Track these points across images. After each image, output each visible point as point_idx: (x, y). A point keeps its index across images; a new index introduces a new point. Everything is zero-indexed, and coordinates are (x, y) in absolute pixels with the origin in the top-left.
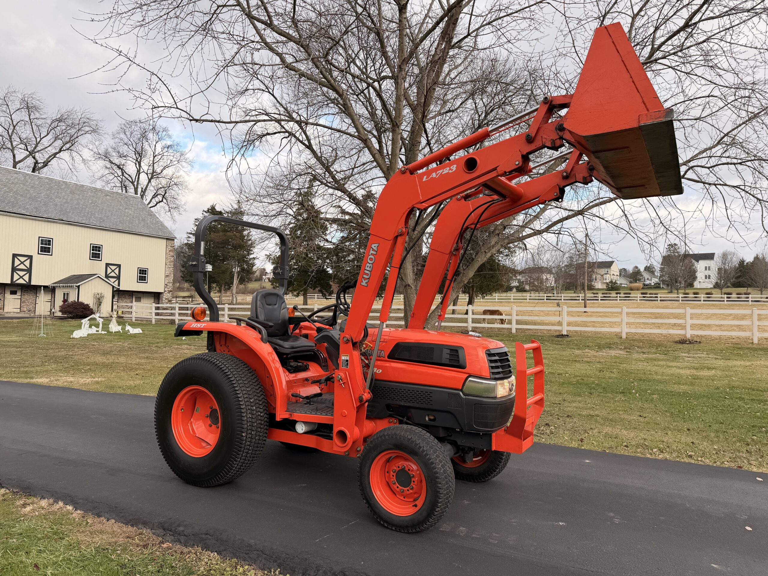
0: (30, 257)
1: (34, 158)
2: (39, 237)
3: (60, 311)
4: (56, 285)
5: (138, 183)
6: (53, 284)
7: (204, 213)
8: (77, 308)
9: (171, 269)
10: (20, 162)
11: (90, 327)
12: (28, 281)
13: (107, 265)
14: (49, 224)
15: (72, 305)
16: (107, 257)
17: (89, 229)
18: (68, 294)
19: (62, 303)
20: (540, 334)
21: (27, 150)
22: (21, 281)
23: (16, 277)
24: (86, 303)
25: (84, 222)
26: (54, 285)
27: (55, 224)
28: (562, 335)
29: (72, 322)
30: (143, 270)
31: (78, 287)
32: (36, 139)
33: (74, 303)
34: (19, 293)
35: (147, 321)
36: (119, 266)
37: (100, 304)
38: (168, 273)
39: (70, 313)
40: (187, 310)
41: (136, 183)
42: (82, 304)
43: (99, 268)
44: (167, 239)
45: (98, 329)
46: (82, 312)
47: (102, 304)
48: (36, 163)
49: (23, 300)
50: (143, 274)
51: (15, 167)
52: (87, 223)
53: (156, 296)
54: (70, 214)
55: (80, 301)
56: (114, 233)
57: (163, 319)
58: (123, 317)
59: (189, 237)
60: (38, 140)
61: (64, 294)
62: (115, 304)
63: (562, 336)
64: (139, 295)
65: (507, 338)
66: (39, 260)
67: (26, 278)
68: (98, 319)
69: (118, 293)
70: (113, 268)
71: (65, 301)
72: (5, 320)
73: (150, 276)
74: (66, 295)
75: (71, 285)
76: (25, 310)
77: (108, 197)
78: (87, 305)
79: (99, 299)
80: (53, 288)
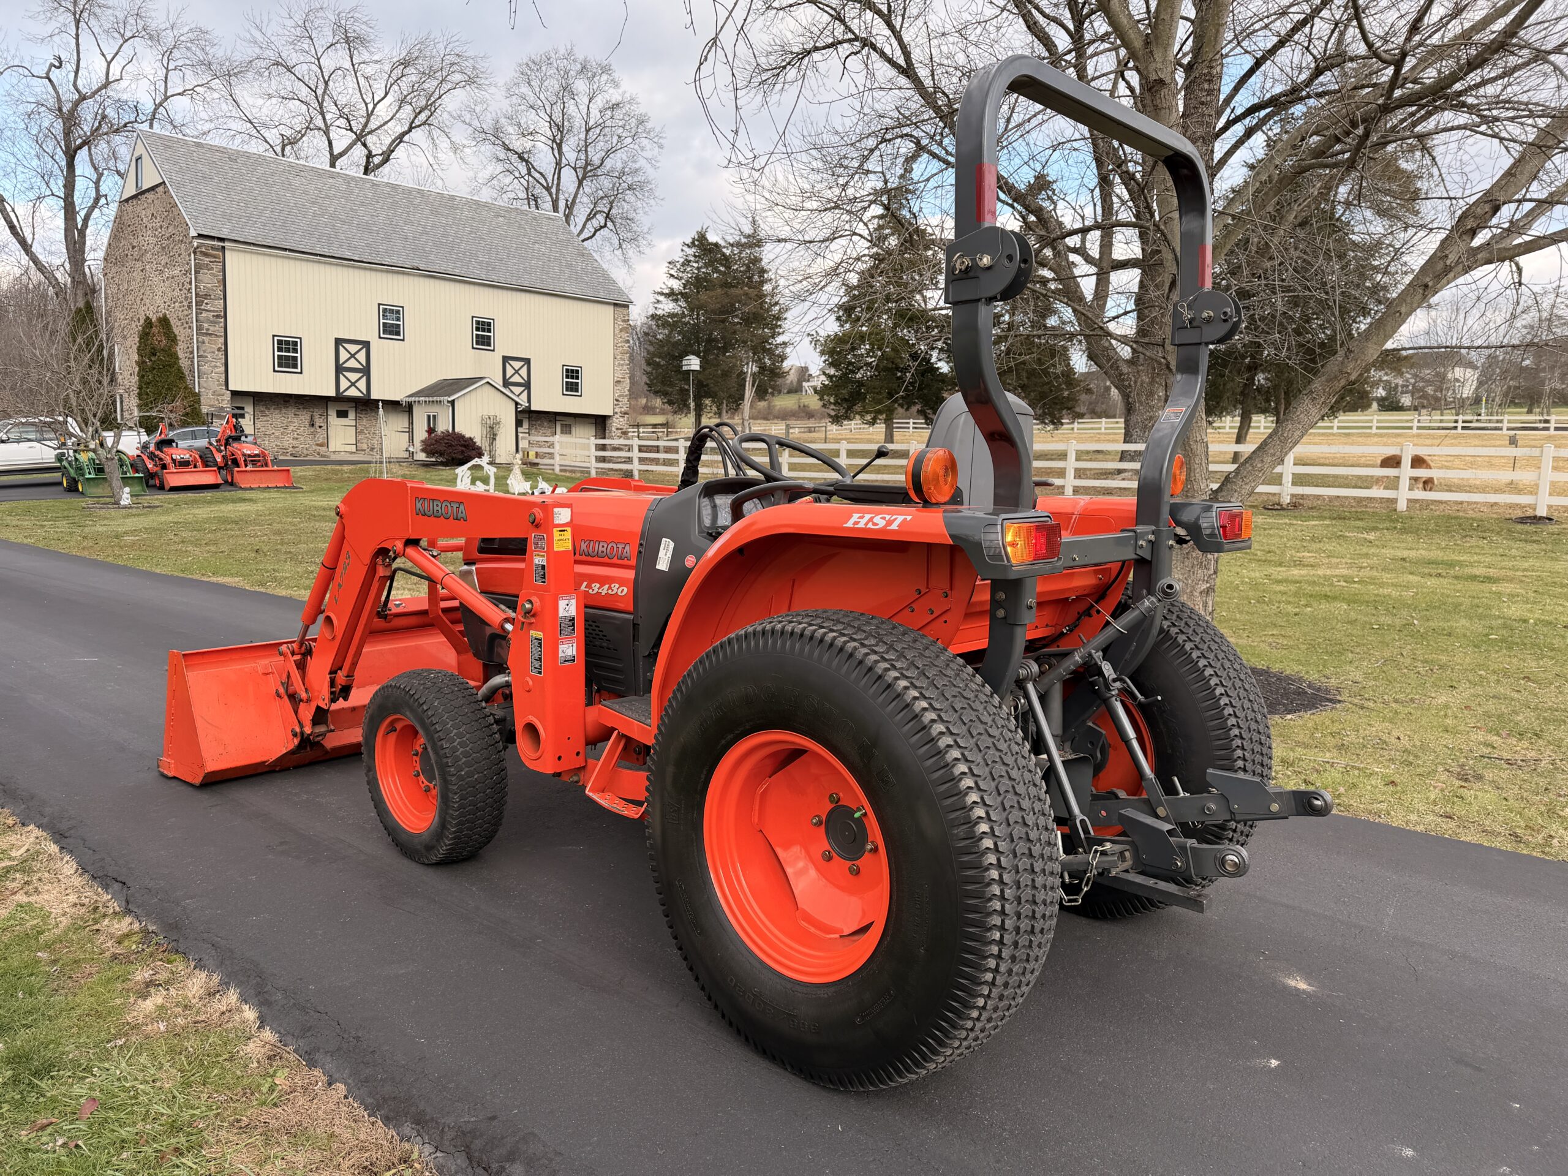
0: (366, 345)
1: (365, 145)
2: (379, 305)
3: (423, 450)
4: (413, 399)
5: (558, 190)
6: (409, 396)
7: (686, 248)
8: (451, 446)
9: (625, 367)
10: (341, 155)
11: (473, 480)
12: (365, 392)
13: (506, 359)
14: (395, 276)
15: (443, 438)
16: (504, 342)
17: (467, 287)
18: (434, 416)
19: (426, 435)
20: (1471, 514)
21: (351, 130)
22: (353, 392)
23: (344, 383)
24: (467, 436)
25: (457, 272)
26: (410, 399)
27: (406, 278)
28: (1535, 517)
29: (443, 473)
30: (572, 371)
31: (453, 403)
32: (366, 105)
33: (446, 435)
34: (352, 415)
35: (582, 472)
36: (527, 362)
37: (493, 437)
38: (619, 375)
39: (441, 454)
40: (658, 452)
41: (554, 190)
42: (461, 437)
43: (489, 365)
44: (615, 305)
45: (487, 487)
46: (463, 452)
47: (498, 438)
48: (370, 156)
49: (360, 428)
50: (572, 378)
51: (333, 165)
52: (463, 273)
53: (600, 423)
54: (432, 257)
55: (456, 430)
56: (514, 293)
57: (612, 469)
58: (537, 464)
59: (658, 301)
60: (370, 107)
61: (429, 417)
62: (523, 438)
63: (1536, 519)
64: (568, 421)
65: (1387, 525)
66: (382, 351)
67: (362, 384)
68: (487, 467)
69: (528, 417)
70: (516, 365)
71: (431, 431)
72: (329, 467)
73: (586, 381)
74: (432, 420)
75: (438, 399)
76: (365, 447)
77: (501, 219)
78: (471, 439)
79: (492, 428)
80: (409, 405)
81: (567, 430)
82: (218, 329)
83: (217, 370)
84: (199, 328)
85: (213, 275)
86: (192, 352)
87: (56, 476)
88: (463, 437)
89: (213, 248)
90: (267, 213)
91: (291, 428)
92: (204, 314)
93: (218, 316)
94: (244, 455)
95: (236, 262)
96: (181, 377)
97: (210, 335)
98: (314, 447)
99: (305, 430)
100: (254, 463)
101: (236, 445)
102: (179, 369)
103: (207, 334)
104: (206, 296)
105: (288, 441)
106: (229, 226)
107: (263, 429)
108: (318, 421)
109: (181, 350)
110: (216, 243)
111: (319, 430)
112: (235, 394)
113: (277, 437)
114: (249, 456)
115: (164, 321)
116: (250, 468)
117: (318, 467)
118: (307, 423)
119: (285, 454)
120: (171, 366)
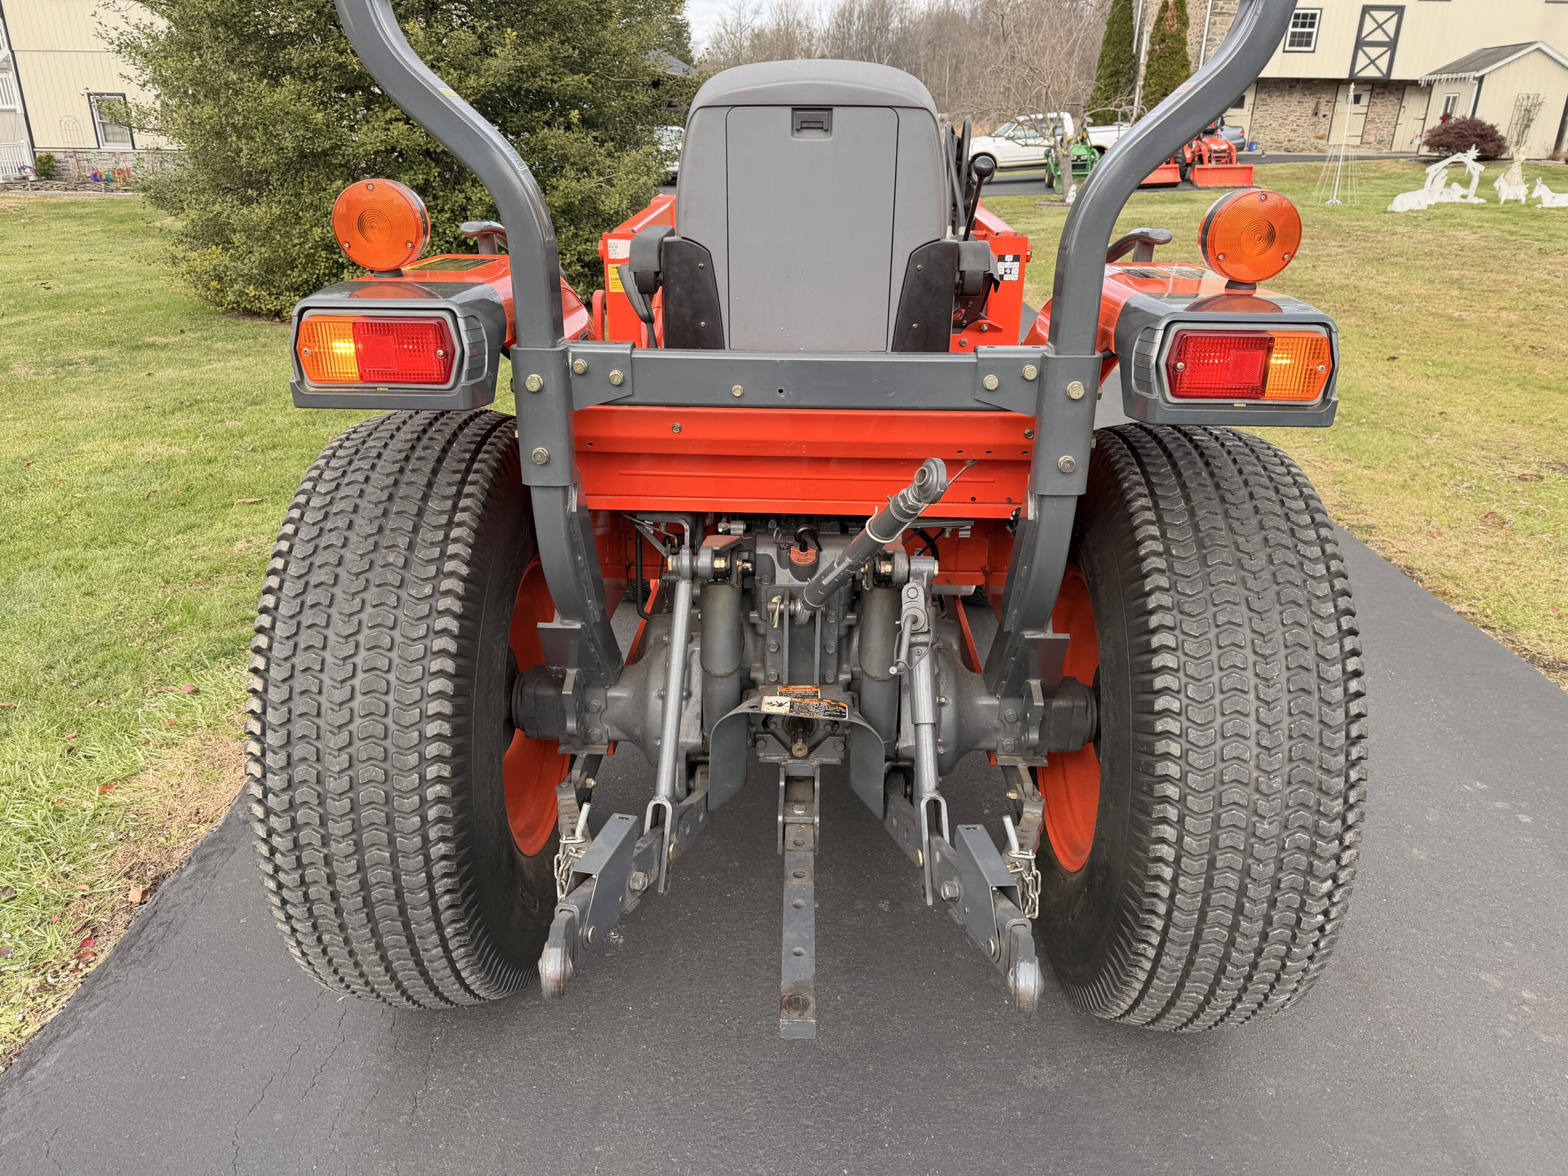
0: (1400, 10)
3: (1427, 142)
4: (1438, 77)
6: (1431, 74)
11: (1448, 184)
12: (1385, 71)
15: (1455, 127)
18: (1455, 99)
19: (1438, 123)
22: (1371, 73)
23: (1362, 61)
24: (1488, 123)
26: (1433, 77)
31: (1481, 79)
33: (1463, 122)
34: (1365, 101)
37: (1527, 122)
42: (1481, 124)
45: (1465, 192)
47: (1533, 125)
49: (1371, 115)
55: (1478, 116)
61: (1448, 99)
66: (1421, 16)
67: (1383, 63)
68: (1471, 165)
71: (1446, 117)
72: (1314, 164)
74: (1451, 102)
75: (1463, 75)
76: (1372, 139)
78: (1492, 127)
79: (1528, 111)
80: (1430, 85)
84: (1214, 6)
86: (1202, 36)
87: (1041, 173)
88: (1484, 124)
91: (1291, 118)
94: (1210, 151)
97: (1223, 14)
98: (1312, 140)
99: (1306, 120)
100: (1218, 160)
101: (1205, 139)
102: (1185, 57)
103: (1220, 13)
105: (1284, 135)
107: (1260, 120)
108: (1324, 109)
109: (1191, 36)
111: (1323, 120)
113: (1274, 129)
114: (1216, 152)
116: (1213, 164)
117: (1300, 164)
118: (1310, 112)
119: (1278, 148)
120: (1177, 53)
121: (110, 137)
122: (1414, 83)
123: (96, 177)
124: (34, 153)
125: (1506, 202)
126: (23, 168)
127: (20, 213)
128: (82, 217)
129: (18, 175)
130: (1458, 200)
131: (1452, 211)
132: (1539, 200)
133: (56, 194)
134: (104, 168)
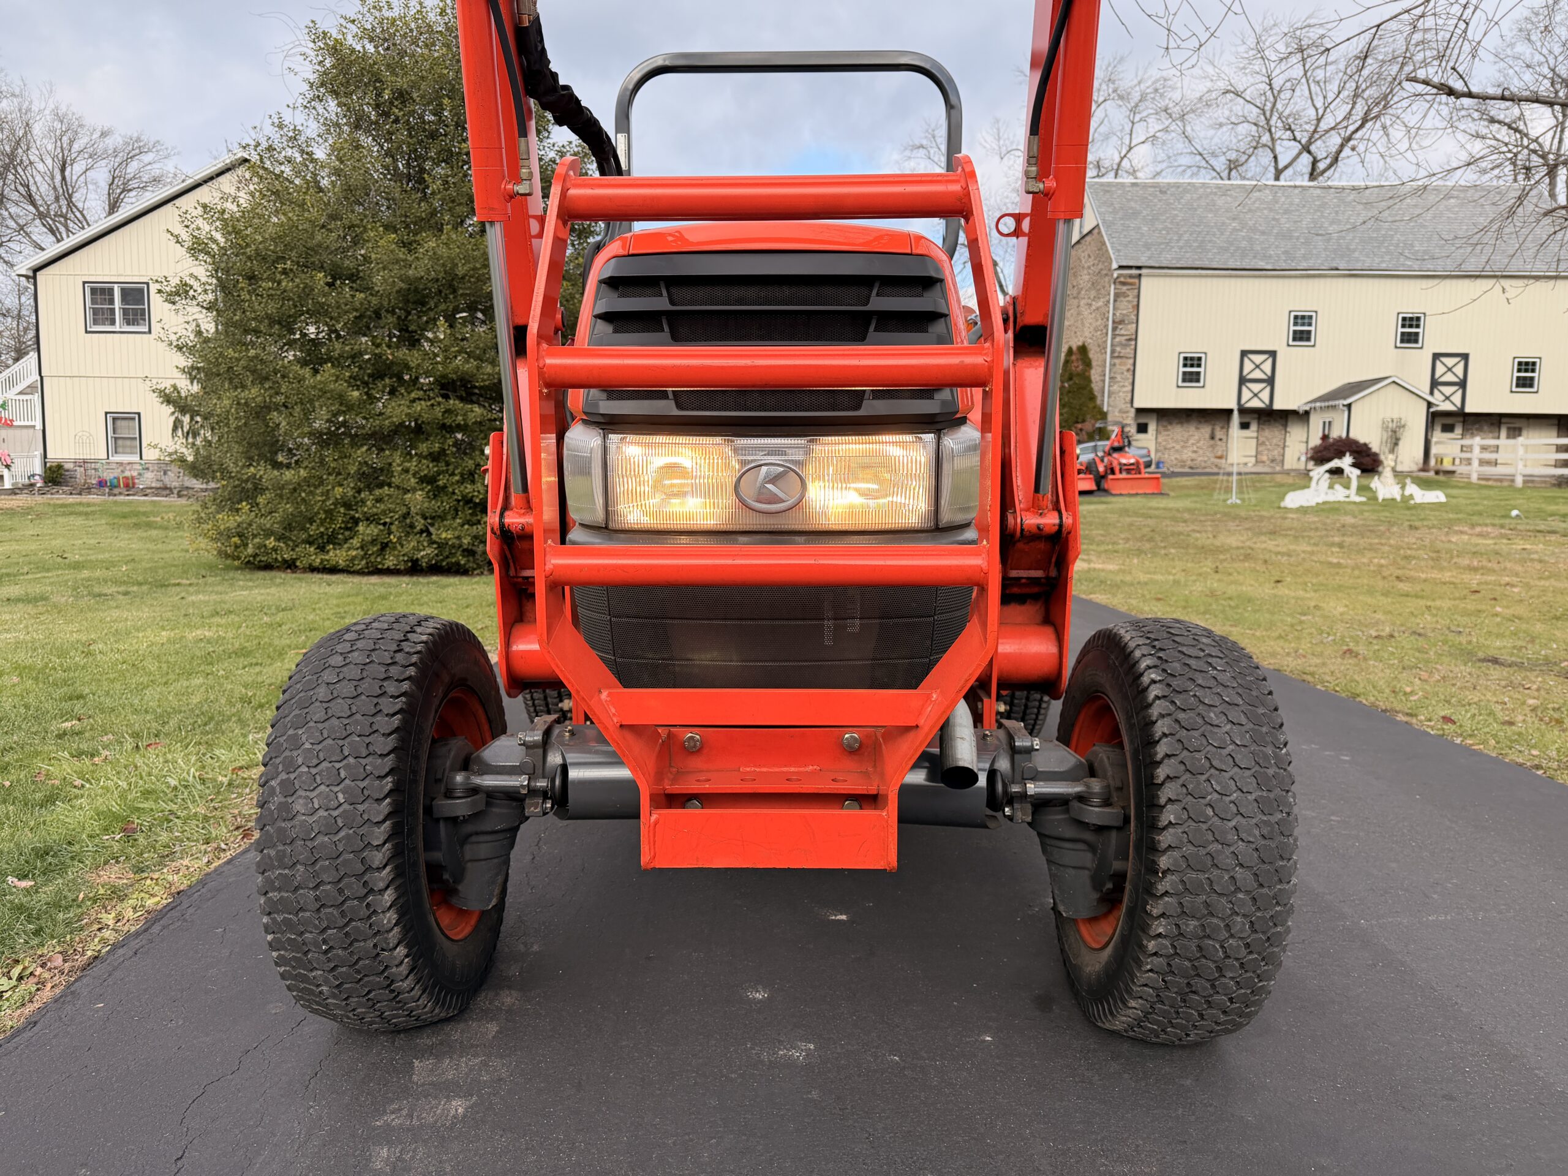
0: (1273, 354)
1: (1309, 152)
2: (1290, 312)
4: (1313, 405)
6: (1307, 404)
10: (1286, 167)
11: (1331, 487)
12: (1267, 403)
13: (1436, 356)
15: (1333, 444)
16: (1433, 338)
17: (1392, 281)
18: (1329, 423)
19: (1319, 442)
21: (1295, 139)
22: (1255, 404)
23: (1246, 395)
24: (1362, 440)
25: (1384, 266)
26: (1309, 407)
27: (1321, 281)
30: (1527, 363)
31: (1349, 406)
32: (1317, 110)
33: (1339, 440)
34: (1254, 427)
36: (1469, 357)
37: (1395, 441)
42: (1355, 441)
43: (1414, 364)
45: (1347, 492)
47: (1401, 443)
48: (1315, 162)
49: (1261, 439)
50: (1526, 371)
51: (1277, 178)
52: (1388, 267)
53: (1564, 423)
54: (1356, 254)
55: (1351, 436)
58: (1453, 472)
60: (1321, 112)
61: (1324, 423)
64: (1518, 423)
66: (1291, 358)
67: (1265, 395)
68: (1347, 470)
69: (1462, 421)
70: (1450, 362)
71: (1325, 437)
73: (1544, 376)
74: (1327, 426)
75: (1333, 403)
76: (1265, 458)
77: (1452, 201)
78: (1365, 445)
79: (1394, 432)
80: (1307, 413)
81: (1515, 432)
82: (1129, 351)
83: (1125, 389)
84: (1113, 352)
85: (1129, 302)
86: (1105, 375)
88: (1357, 441)
89: (1131, 276)
90: (1186, 237)
91: (1191, 441)
92: (1118, 339)
93: (1130, 340)
94: (1120, 464)
95: (1150, 286)
96: (1092, 398)
97: (1122, 357)
98: (1213, 460)
99: (1205, 443)
100: (1128, 471)
101: (1115, 455)
102: (1091, 391)
103: (1118, 357)
104: (1121, 322)
105: (1187, 455)
106: (1148, 254)
107: (1164, 443)
108: (1219, 434)
109: (1095, 375)
110: (1134, 272)
111: (1219, 442)
112: (1140, 411)
113: (1177, 451)
114: (1125, 465)
115: (1083, 350)
116: (1124, 475)
117: (1203, 478)
118: (1207, 436)
119: (1183, 466)
120: (1084, 388)
121: (120, 450)
122: (1294, 413)
123: (102, 484)
124: (45, 463)
125: (1384, 500)
126: (33, 475)
127: (27, 511)
128: (86, 514)
129: (27, 481)
130: (1342, 499)
131: (1337, 506)
132: (1411, 497)
133: (61, 497)
134: (108, 476)
